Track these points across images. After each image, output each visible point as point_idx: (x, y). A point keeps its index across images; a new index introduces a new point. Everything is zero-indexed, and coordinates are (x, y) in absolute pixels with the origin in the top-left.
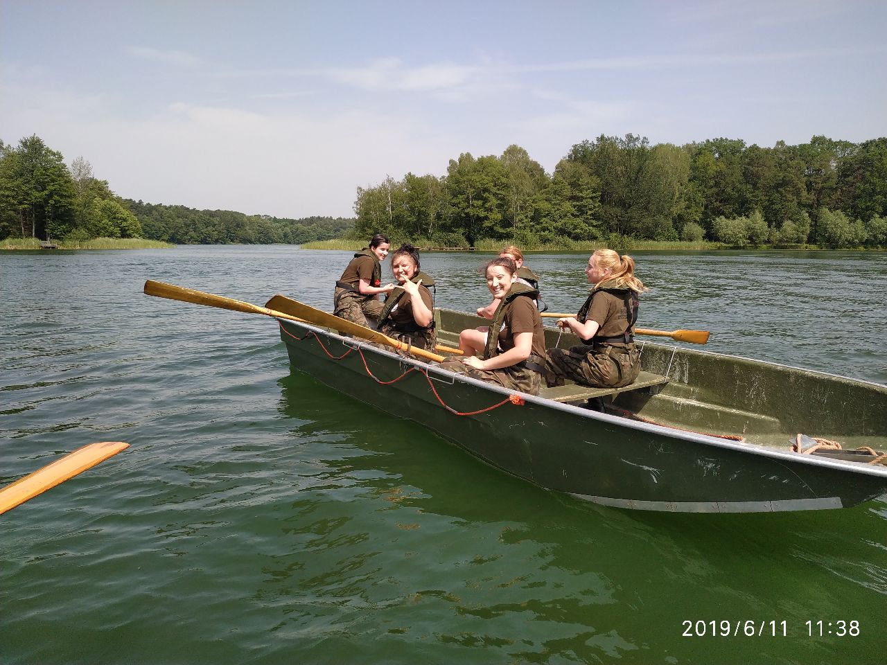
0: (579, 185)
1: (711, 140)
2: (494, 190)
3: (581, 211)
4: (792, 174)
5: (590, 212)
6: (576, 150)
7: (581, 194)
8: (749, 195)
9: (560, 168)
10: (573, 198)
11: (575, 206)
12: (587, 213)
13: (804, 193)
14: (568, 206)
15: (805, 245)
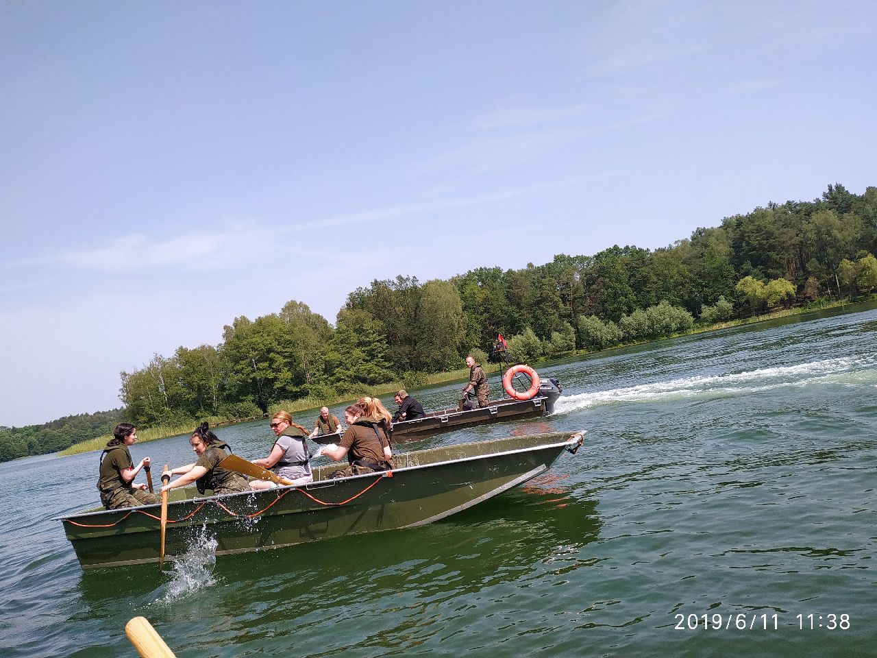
0: (364, 331)
1: (473, 271)
2: (279, 348)
3: (372, 355)
4: (547, 291)
5: (380, 355)
6: (352, 298)
7: (368, 339)
8: (516, 315)
9: (341, 317)
10: (360, 344)
11: (364, 352)
12: (377, 356)
13: (561, 305)
14: (357, 352)
15: (575, 352)
